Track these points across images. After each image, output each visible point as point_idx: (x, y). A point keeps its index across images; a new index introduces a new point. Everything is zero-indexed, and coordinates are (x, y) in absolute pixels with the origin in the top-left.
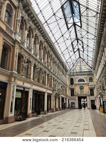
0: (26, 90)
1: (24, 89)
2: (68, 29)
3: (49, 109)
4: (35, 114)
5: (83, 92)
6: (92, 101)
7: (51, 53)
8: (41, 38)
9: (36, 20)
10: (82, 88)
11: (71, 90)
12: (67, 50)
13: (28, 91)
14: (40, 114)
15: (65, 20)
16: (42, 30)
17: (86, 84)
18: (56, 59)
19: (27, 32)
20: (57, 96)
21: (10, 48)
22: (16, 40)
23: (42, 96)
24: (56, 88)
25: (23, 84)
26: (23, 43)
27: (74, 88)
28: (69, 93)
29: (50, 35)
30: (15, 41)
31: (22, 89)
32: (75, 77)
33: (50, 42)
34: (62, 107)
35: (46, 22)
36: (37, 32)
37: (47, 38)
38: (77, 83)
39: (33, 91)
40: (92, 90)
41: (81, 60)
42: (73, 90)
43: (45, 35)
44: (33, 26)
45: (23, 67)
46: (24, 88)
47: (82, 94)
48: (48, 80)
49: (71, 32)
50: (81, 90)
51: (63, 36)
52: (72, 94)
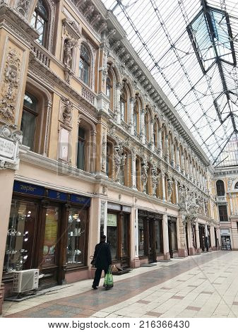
0: (126, 209)
1: (121, 208)
2: (205, 72)
3: (174, 250)
4: (146, 261)
7: (170, 128)
8: (148, 101)
9: (135, 64)
11: (219, 207)
12: (204, 117)
13: (129, 211)
14: (156, 261)
15: (197, 54)
16: (149, 83)
18: (181, 139)
19: (119, 92)
20: (189, 221)
21: (92, 129)
22: (101, 111)
23: (156, 223)
24: (186, 203)
25: (120, 198)
26: (115, 115)
27: (225, 203)
28: (214, 214)
29: (166, 90)
30: (99, 115)
31: (118, 208)
32: (228, 176)
33: (166, 105)
34: (202, 247)
35: (156, 64)
36: (138, 89)
37: (161, 99)
38: (233, 190)
39: (139, 211)
42: (225, 207)
43: (155, 91)
44: (131, 78)
45: (116, 164)
46: (121, 206)
48: (168, 187)
49: (211, 78)
51: (193, 88)
52: (224, 216)
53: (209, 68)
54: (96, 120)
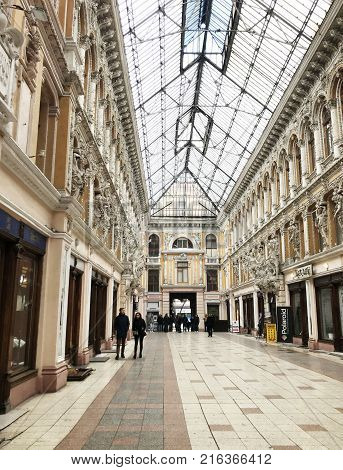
0: (80, 266)
1: (75, 263)
2: (182, 71)
5: (185, 280)
6: (209, 306)
10: (182, 266)
11: (150, 271)
12: (161, 139)
13: (82, 269)
14: (100, 352)
16: (118, 59)
17: (198, 254)
22: (73, 74)
24: (135, 263)
25: (76, 244)
27: (158, 266)
30: (70, 79)
32: (165, 230)
33: (127, 105)
35: (131, 31)
36: (102, 62)
37: (124, 91)
38: (170, 249)
40: (212, 273)
41: (189, 180)
42: (157, 271)
43: (122, 76)
45: (73, 183)
46: (76, 259)
47: (183, 285)
49: (189, 82)
50: (180, 274)
51: (162, 89)
52: (153, 285)
53: (189, 67)
54: (61, 89)
